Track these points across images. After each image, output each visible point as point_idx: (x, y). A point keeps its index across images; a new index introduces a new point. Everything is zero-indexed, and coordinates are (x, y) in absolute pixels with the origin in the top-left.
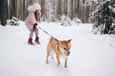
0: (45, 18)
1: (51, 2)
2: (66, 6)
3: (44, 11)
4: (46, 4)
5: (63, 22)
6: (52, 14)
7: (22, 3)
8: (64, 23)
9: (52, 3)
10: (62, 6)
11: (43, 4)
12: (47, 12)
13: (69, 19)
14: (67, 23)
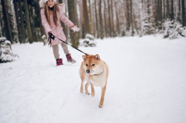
0: (135, 30)
1: (142, 2)
2: (170, 4)
3: (131, 18)
4: (134, 7)
5: (168, 32)
6: (147, 21)
7: (98, 12)
8: (169, 34)
9: (144, 3)
10: (163, 4)
11: (130, 8)
12: (137, 20)
13: (179, 25)
14: (177, 33)
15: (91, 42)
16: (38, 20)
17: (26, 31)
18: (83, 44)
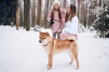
14: (81, 30)
15: (37, 29)
16: (11, 13)
17: (3, 19)
18: (33, 30)
